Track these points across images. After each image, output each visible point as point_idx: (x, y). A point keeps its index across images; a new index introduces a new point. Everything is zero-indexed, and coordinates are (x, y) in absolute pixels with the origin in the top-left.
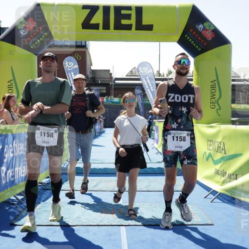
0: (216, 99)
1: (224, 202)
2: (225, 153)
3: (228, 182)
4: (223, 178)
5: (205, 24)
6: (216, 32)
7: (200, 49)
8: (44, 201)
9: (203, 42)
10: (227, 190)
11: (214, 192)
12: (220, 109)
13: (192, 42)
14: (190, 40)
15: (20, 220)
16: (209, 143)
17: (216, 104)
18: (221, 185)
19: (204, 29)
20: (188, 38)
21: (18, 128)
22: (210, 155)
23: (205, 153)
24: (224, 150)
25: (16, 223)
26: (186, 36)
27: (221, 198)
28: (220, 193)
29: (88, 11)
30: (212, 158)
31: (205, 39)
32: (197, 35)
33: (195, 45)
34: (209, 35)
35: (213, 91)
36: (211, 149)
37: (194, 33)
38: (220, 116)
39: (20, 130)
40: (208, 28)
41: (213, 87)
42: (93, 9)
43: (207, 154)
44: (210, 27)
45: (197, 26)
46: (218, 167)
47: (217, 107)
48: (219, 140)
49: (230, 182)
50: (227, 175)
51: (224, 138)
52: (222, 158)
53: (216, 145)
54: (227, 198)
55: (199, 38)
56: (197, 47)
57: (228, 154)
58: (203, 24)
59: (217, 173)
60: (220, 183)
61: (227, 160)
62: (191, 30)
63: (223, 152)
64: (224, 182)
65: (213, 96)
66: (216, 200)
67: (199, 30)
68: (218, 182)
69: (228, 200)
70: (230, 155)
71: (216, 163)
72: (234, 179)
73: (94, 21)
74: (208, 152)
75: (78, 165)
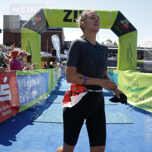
0: (130, 58)
1: (137, 111)
2: (138, 87)
3: (139, 101)
4: (137, 99)
5: (125, 21)
6: (130, 24)
7: (122, 33)
8: (46, 109)
9: (124, 30)
10: (139, 105)
11: (132, 106)
12: (131, 63)
13: (118, 29)
14: (117, 28)
15: (36, 119)
16: (129, 81)
17: (129, 61)
18: (135, 103)
19: (124, 23)
20: (116, 27)
21: (34, 72)
22: (129, 87)
23: (127, 86)
24: (138, 85)
25: (34, 121)
26: (115, 26)
27: (135, 109)
28: (135, 107)
29: (66, 13)
30: (130, 89)
31: (124, 28)
32: (120, 26)
33: (119, 31)
34: (127, 26)
35: (128, 54)
36: (130, 84)
37: (119, 25)
38: (131, 66)
39: (35, 73)
40: (126, 22)
41: (128, 52)
42: (69, 12)
43: (128, 87)
44: (127, 22)
45: (121, 22)
46: (134, 93)
47: (130, 62)
48: (135, 80)
49: (140, 101)
50: (139, 98)
51: (138, 79)
52: (136, 89)
53: (133, 82)
54: (138, 109)
55: (122, 28)
56: (120, 32)
57: (140, 87)
58: (124, 20)
59: (133, 96)
60: (135, 102)
61: (139, 90)
62: (118, 23)
63: (137, 86)
64: (137, 101)
65: (128, 56)
66: (133, 110)
67: (122, 23)
68: (133, 101)
69: (138, 110)
70: (140, 88)
71: (132, 91)
72: (143, 100)
73: (69, 18)
74: (128, 86)
75: (60, 90)
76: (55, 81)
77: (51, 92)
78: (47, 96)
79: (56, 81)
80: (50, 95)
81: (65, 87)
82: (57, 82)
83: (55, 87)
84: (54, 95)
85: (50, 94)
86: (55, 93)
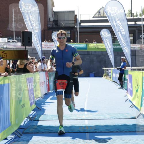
75: (40, 123)
76: (28, 105)
77: (16, 128)
78: (6, 139)
79: (31, 104)
80: (13, 136)
81: (52, 116)
82: (34, 106)
83: (28, 117)
84: (24, 137)
85: (13, 134)
86: (26, 131)
